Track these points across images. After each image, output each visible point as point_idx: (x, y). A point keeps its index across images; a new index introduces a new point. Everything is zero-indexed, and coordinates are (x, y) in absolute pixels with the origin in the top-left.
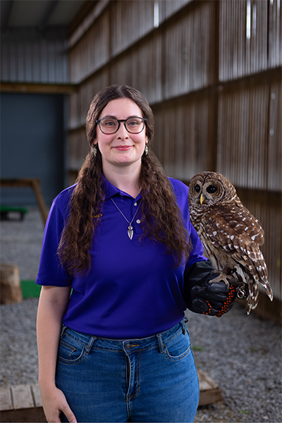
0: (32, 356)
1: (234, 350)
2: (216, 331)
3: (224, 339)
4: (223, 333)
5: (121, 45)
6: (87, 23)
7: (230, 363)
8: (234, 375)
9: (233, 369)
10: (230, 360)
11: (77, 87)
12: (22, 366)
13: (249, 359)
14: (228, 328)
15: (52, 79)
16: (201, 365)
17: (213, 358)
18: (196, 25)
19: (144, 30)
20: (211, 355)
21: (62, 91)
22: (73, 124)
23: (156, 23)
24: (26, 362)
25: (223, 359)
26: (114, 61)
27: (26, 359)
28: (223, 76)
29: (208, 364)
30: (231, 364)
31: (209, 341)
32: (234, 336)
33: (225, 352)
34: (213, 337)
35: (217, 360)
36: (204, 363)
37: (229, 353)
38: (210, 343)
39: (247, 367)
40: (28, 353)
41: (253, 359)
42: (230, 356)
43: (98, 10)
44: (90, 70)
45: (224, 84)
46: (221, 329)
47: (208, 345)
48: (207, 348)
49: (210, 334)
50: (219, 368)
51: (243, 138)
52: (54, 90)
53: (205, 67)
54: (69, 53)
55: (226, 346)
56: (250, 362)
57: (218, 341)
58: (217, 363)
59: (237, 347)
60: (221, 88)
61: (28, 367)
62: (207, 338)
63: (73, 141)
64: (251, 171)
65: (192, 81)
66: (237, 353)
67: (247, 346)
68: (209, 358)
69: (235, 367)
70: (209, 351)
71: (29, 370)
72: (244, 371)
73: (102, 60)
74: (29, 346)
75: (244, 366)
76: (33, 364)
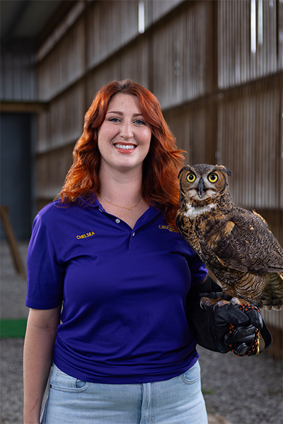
0: (13, 403)
1: (250, 392)
2: (225, 372)
3: (236, 380)
4: (233, 374)
5: (99, 55)
6: (58, 33)
7: (247, 407)
8: (254, 420)
9: (251, 413)
10: (246, 404)
11: (46, 106)
12: (3, 414)
13: (269, 403)
14: (238, 369)
15: (18, 96)
16: (213, 410)
17: (226, 402)
18: (190, 27)
19: (127, 37)
20: (223, 398)
21: (30, 109)
22: (42, 146)
23: (142, 27)
24: (7, 410)
25: (238, 403)
26: (91, 74)
27: (7, 405)
28: (223, 82)
29: (221, 409)
30: (249, 409)
31: (218, 383)
32: (246, 376)
33: (240, 394)
34: (222, 378)
35: (232, 404)
36: (217, 408)
37: (243, 397)
38: (220, 385)
39: (268, 411)
40: (8, 400)
41: (273, 402)
42: (246, 399)
43: (71, 19)
44: (61, 85)
45: (223, 91)
46: (230, 369)
47: (218, 388)
48: (219, 391)
49: (218, 375)
50: (234, 413)
51: (248, 150)
52: (20, 108)
53: (202, 74)
54: (37, 68)
55: (239, 389)
56: (270, 406)
57: (229, 382)
58: (232, 408)
59: (251, 389)
60: (220, 96)
61: (10, 415)
62: (215, 380)
63: (41, 167)
64: (259, 188)
65: (185, 91)
66: (253, 396)
67: (264, 387)
68: (221, 402)
69: (253, 411)
70: (220, 395)
71: (11, 418)
72: (264, 415)
73: (76, 72)
74: (9, 390)
75: (265, 410)
76: (16, 412)
